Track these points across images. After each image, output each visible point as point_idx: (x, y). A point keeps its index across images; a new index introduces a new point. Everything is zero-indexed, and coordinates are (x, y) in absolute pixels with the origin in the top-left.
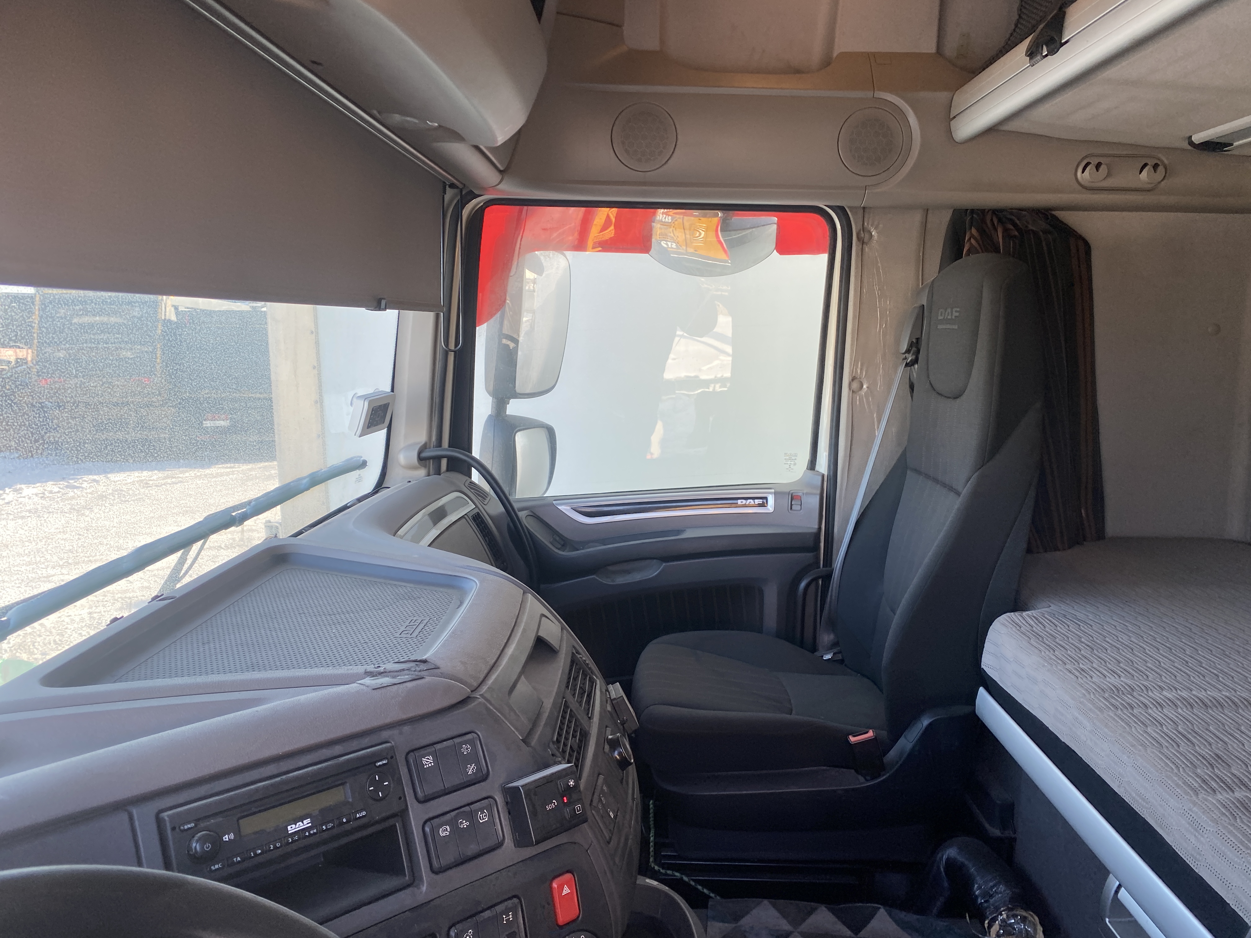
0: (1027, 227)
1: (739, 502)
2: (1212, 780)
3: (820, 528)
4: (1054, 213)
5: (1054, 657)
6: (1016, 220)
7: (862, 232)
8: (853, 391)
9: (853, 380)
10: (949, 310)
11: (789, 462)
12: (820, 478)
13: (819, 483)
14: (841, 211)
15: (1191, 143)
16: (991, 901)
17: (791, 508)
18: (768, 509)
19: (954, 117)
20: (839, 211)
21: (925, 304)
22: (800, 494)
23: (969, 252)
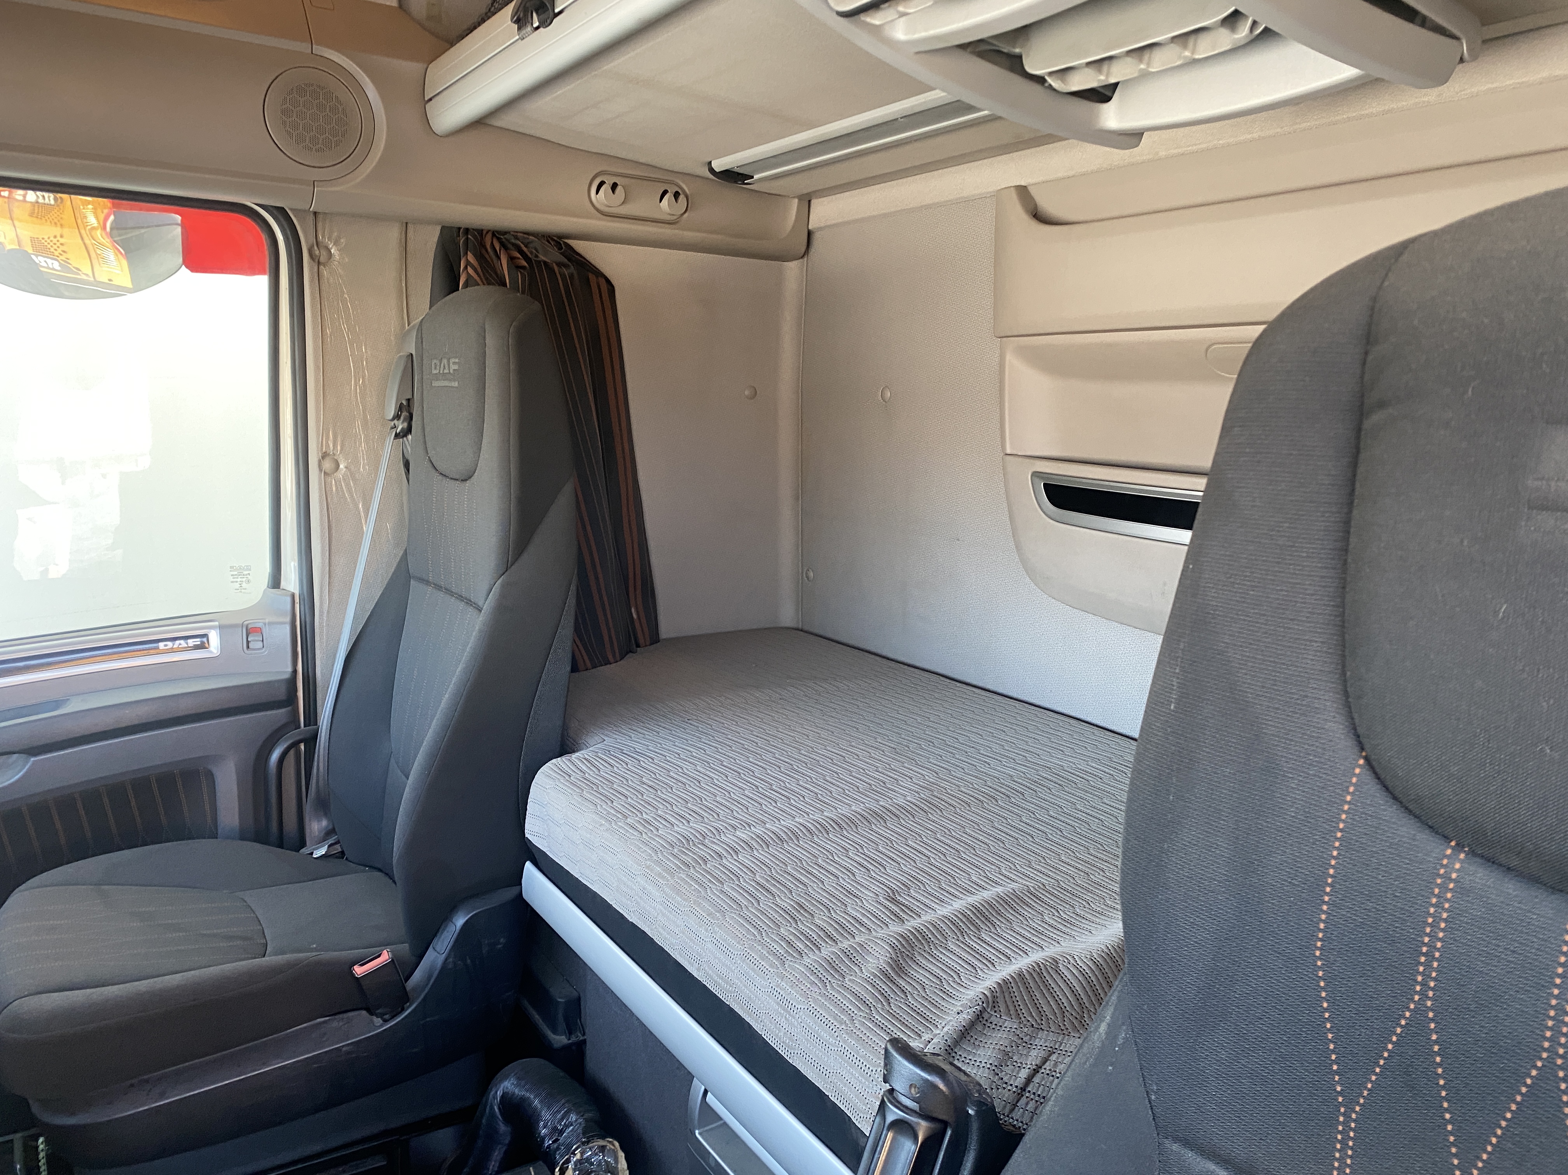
0: (537, 256)
1: (161, 645)
2: (797, 940)
3: (295, 672)
4: (570, 242)
5: (612, 811)
6: (522, 246)
7: (316, 247)
8: (325, 473)
9: (323, 458)
10: (445, 361)
11: (239, 580)
12: (289, 600)
13: (289, 607)
14: (280, 213)
15: (712, 170)
16: (562, 1139)
17: (248, 647)
18: (211, 652)
19: (430, 100)
20: (275, 212)
21: (414, 353)
22: (260, 625)
23: (466, 285)
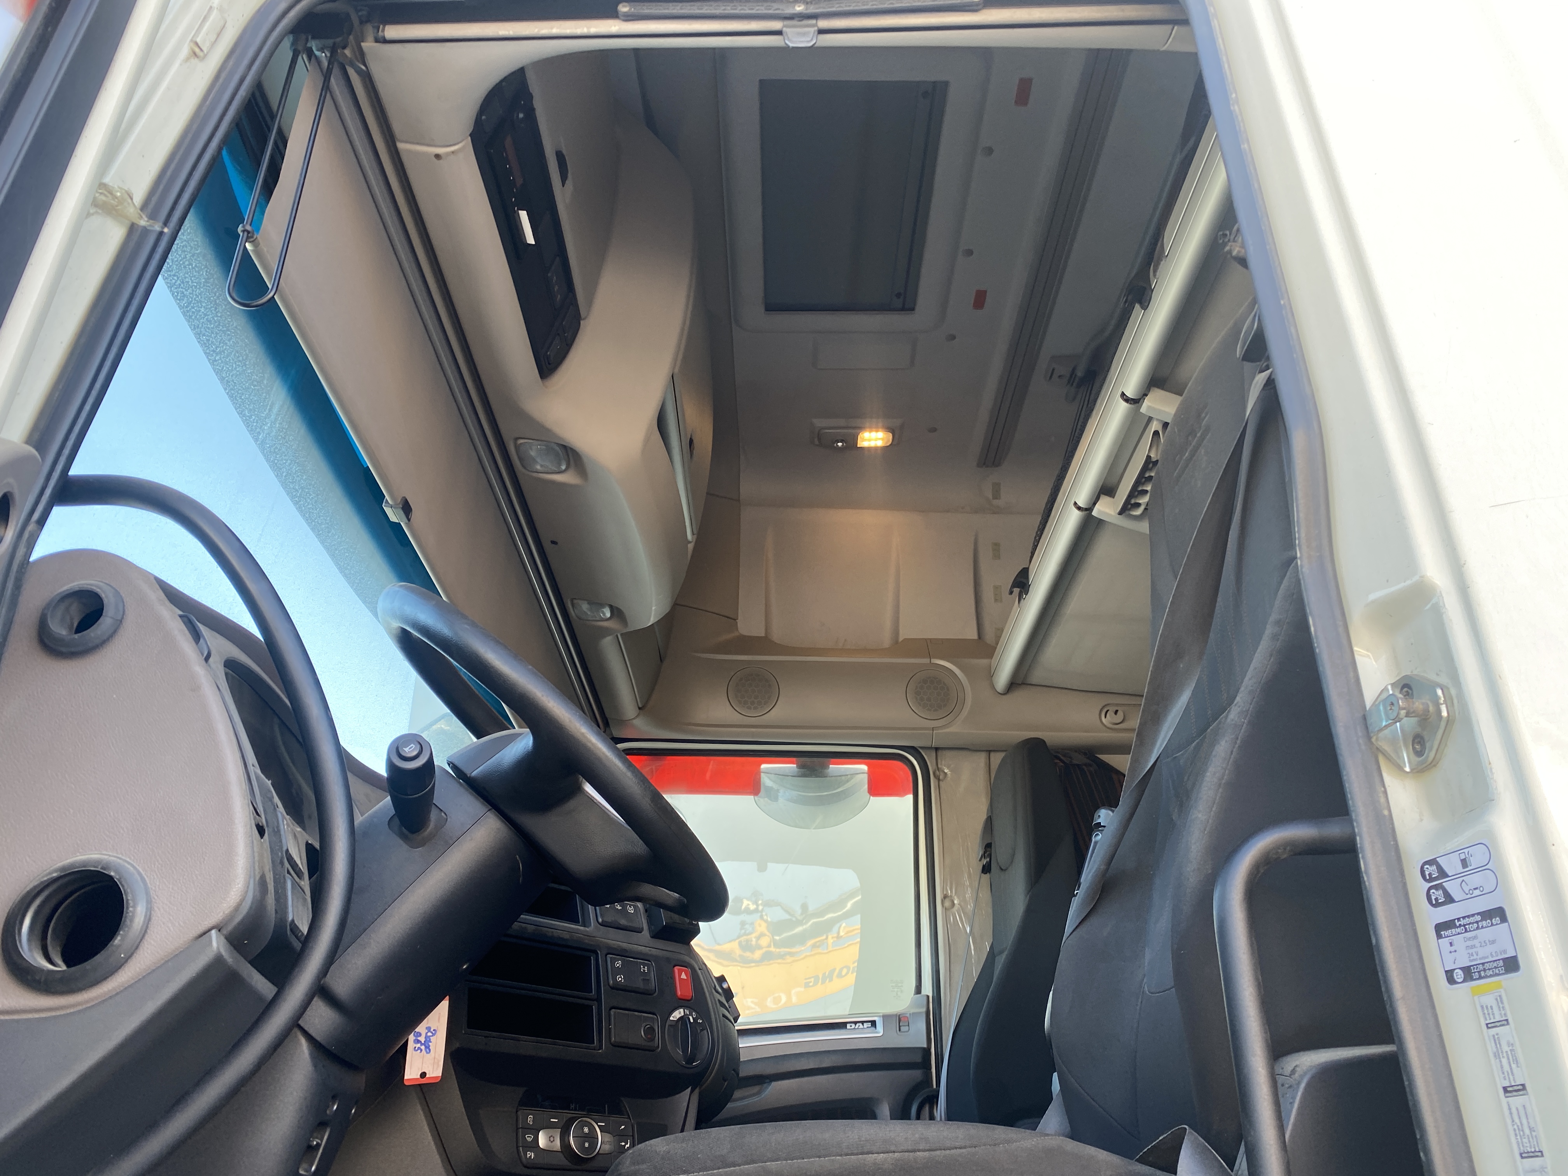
1: (849, 1026)
3: (929, 1042)
4: (1097, 755)
6: (1061, 756)
7: (937, 771)
8: (946, 910)
9: (944, 899)
11: (896, 990)
12: (925, 999)
13: (925, 1002)
17: (900, 1030)
18: (878, 1031)
19: (994, 672)
22: (908, 1015)
